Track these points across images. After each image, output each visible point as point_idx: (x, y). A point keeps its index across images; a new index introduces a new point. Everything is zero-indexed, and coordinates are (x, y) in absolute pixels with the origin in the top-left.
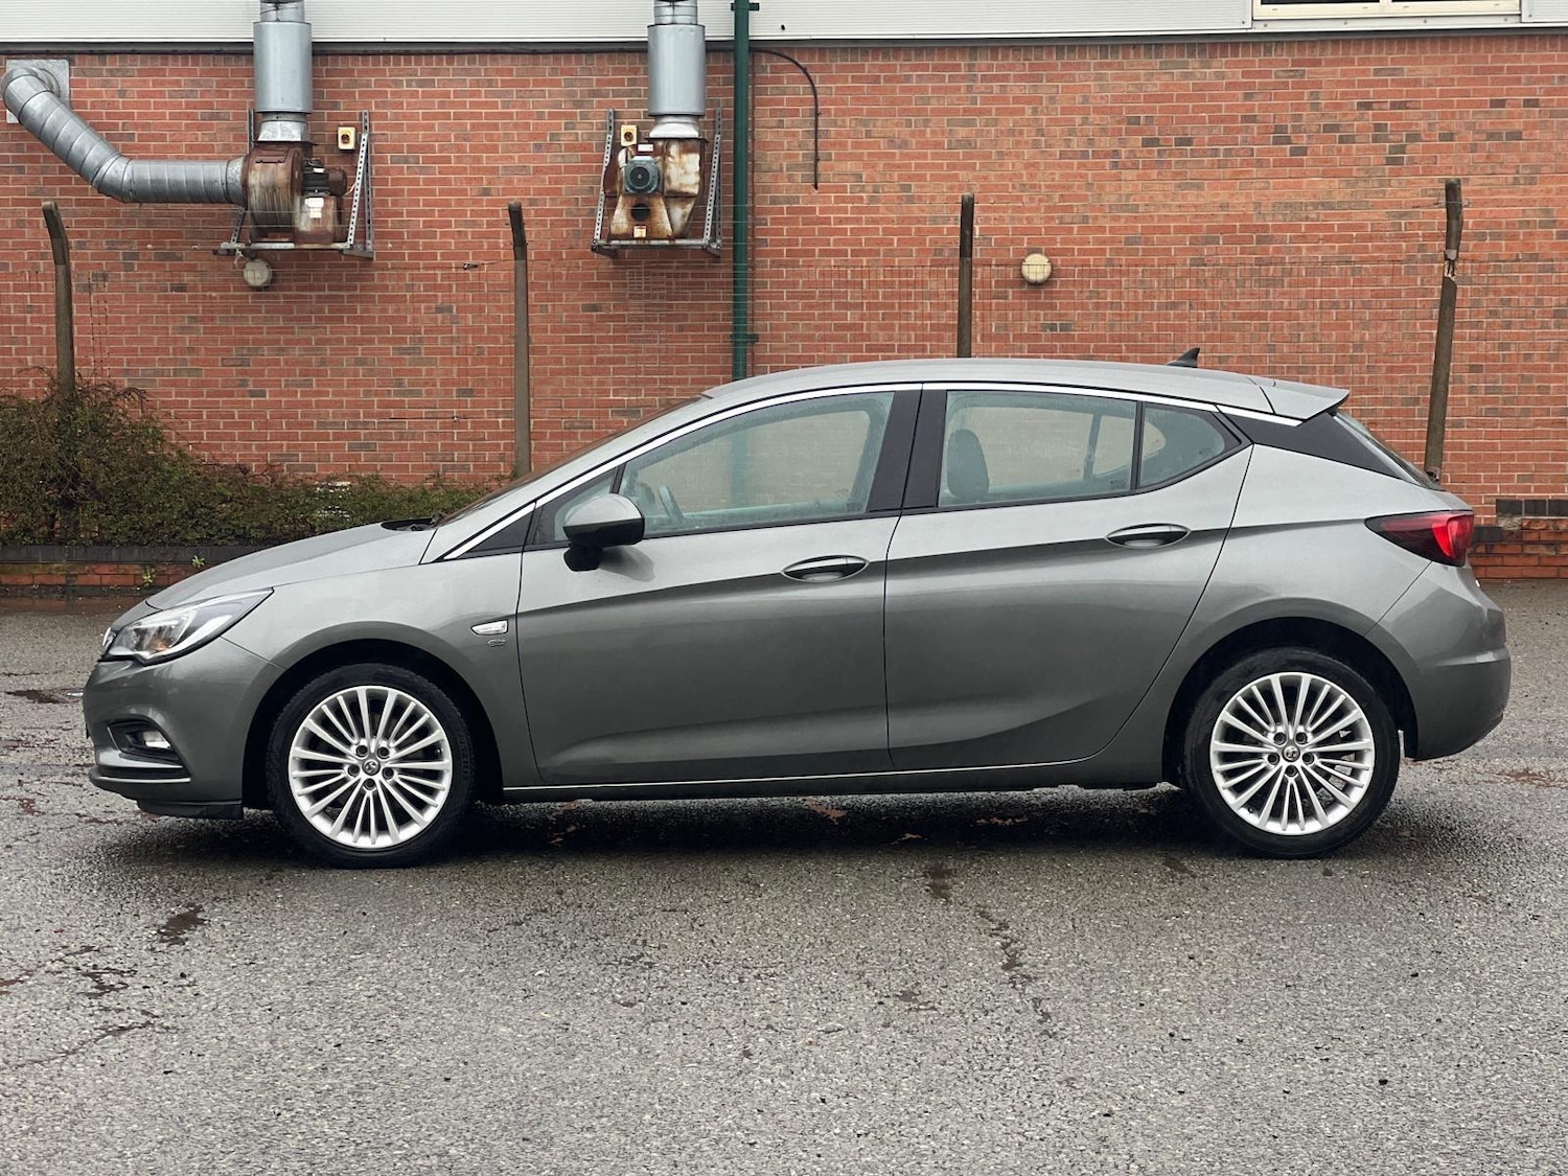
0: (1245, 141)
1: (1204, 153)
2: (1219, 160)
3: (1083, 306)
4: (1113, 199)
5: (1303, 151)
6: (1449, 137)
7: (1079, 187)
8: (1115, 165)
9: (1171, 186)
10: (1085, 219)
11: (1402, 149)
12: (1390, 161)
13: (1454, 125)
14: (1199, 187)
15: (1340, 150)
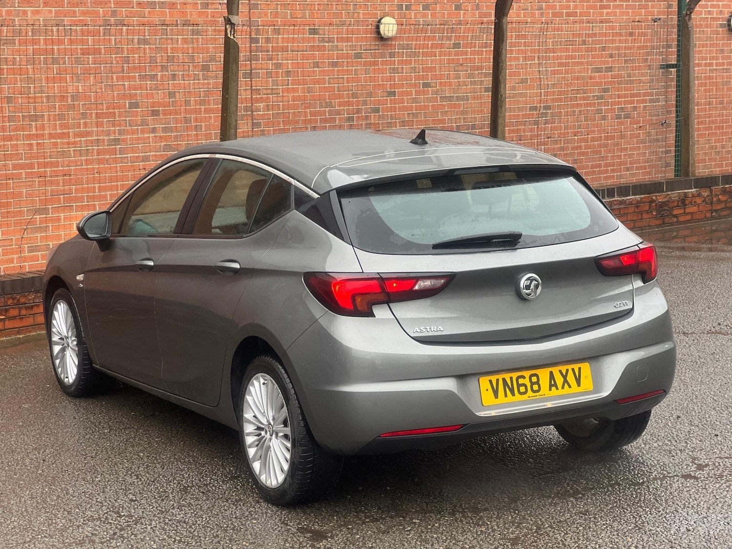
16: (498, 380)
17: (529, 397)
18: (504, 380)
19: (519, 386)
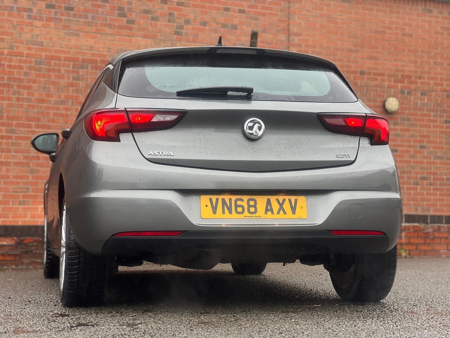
0: (102, 13)
1: (81, 16)
2: (89, 22)
3: (9, 99)
4: (28, 36)
5: (132, 22)
6: (204, 24)
7: (9, 28)
8: (29, 17)
9: (62, 33)
10: (11, 47)
11: (181, 28)
12: (177, 33)
13: (206, 18)
14: (77, 35)
15: (151, 24)
16: (217, 200)
17: (245, 216)
18: (223, 200)
19: (237, 206)
